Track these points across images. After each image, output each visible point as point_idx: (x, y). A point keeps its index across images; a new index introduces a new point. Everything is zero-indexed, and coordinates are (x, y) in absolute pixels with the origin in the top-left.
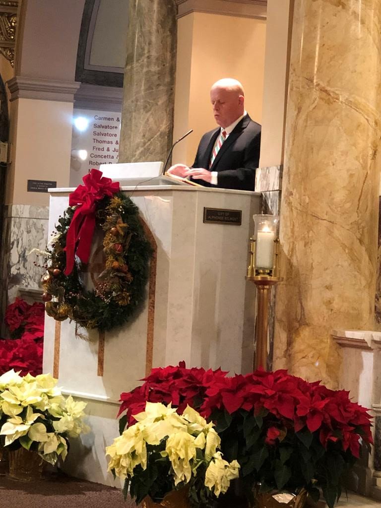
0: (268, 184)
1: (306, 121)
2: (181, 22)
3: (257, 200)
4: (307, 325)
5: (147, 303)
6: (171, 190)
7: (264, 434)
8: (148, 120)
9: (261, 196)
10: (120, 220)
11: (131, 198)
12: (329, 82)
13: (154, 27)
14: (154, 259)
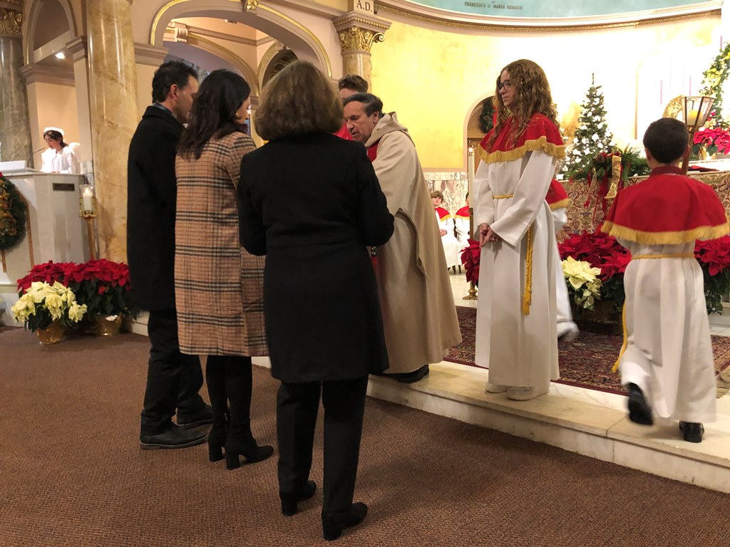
0: (87, 170)
1: (102, 137)
2: (28, 87)
3: (83, 179)
4: (115, 236)
5: (27, 233)
6: (32, 175)
7: (97, 291)
8: (16, 139)
9: (84, 176)
10: (5, 192)
11: (10, 180)
12: (112, 118)
13: (13, 90)
14: (27, 210)
